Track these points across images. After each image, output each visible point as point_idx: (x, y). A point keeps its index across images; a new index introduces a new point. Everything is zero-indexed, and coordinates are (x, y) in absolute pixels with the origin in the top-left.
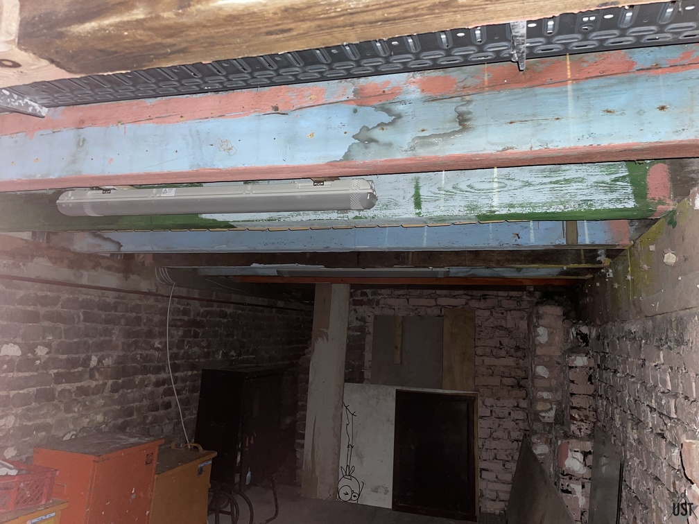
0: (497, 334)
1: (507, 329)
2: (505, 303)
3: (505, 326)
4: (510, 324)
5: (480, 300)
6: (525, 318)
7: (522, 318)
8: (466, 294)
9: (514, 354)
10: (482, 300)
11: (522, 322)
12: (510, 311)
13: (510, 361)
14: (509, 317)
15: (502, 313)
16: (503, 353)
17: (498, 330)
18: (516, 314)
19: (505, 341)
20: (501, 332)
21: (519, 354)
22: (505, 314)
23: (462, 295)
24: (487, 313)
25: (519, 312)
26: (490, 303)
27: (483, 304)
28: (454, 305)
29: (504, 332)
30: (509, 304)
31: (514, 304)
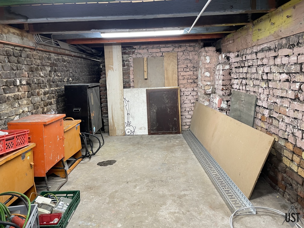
0: (186, 62)
1: (190, 60)
3: (189, 58)
4: (191, 58)
5: (179, 48)
7: (195, 55)
8: (173, 46)
9: (193, 70)
12: (191, 52)
13: (191, 73)
14: (191, 55)
15: (188, 53)
16: (188, 70)
17: (186, 60)
18: (193, 53)
19: (189, 65)
21: (195, 69)
23: (171, 46)
24: (182, 53)
26: (183, 49)
27: (180, 50)
28: (168, 51)
29: (189, 61)
30: (190, 49)
31: (192, 49)
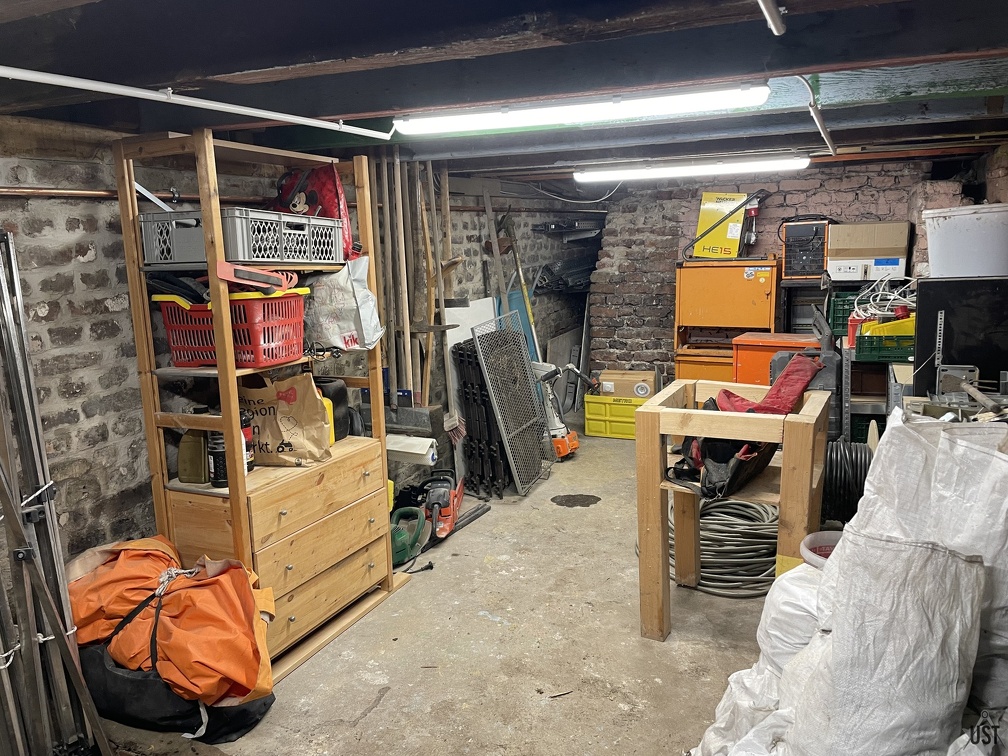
2: (877, 181)
3: (874, 212)
4: (883, 210)
5: (841, 179)
6: (905, 200)
7: (900, 200)
8: (823, 173)
10: (845, 180)
11: (900, 205)
12: (884, 191)
14: (882, 200)
15: (872, 196)
18: (892, 195)
22: (876, 195)
23: (815, 174)
24: (851, 197)
25: (896, 192)
26: (855, 182)
27: (845, 185)
28: (805, 189)
30: (883, 182)
31: (889, 181)
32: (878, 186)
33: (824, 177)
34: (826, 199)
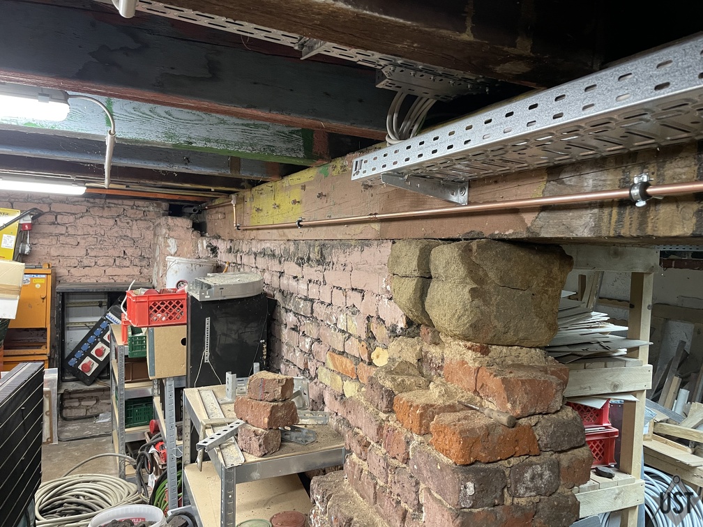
0: (121, 243)
1: (132, 239)
2: (130, 212)
3: (129, 235)
4: (136, 235)
5: (103, 208)
6: (151, 229)
7: (148, 228)
8: (88, 201)
9: (139, 264)
10: (106, 209)
11: (148, 232)
12: (136, 220)
13: (136, 271)
14: (135, 227)
15: (128, 223)
16: (127, 263)
17: (123, 240)
18: (142, 224)
19: (129, 251)
20: (125, 242)
21: (144, 263)
22: (131, 223)
23: (82, 201)
24: (111, 222)
25: (145, 222)
26: (114, 212)
27: (106, 213)
28: (73, 212)
29: (129, 242)
30: (135, 214)
31: (139, 214)
32: (132, 216)
33: (90, 205)
34: (92, 222)
